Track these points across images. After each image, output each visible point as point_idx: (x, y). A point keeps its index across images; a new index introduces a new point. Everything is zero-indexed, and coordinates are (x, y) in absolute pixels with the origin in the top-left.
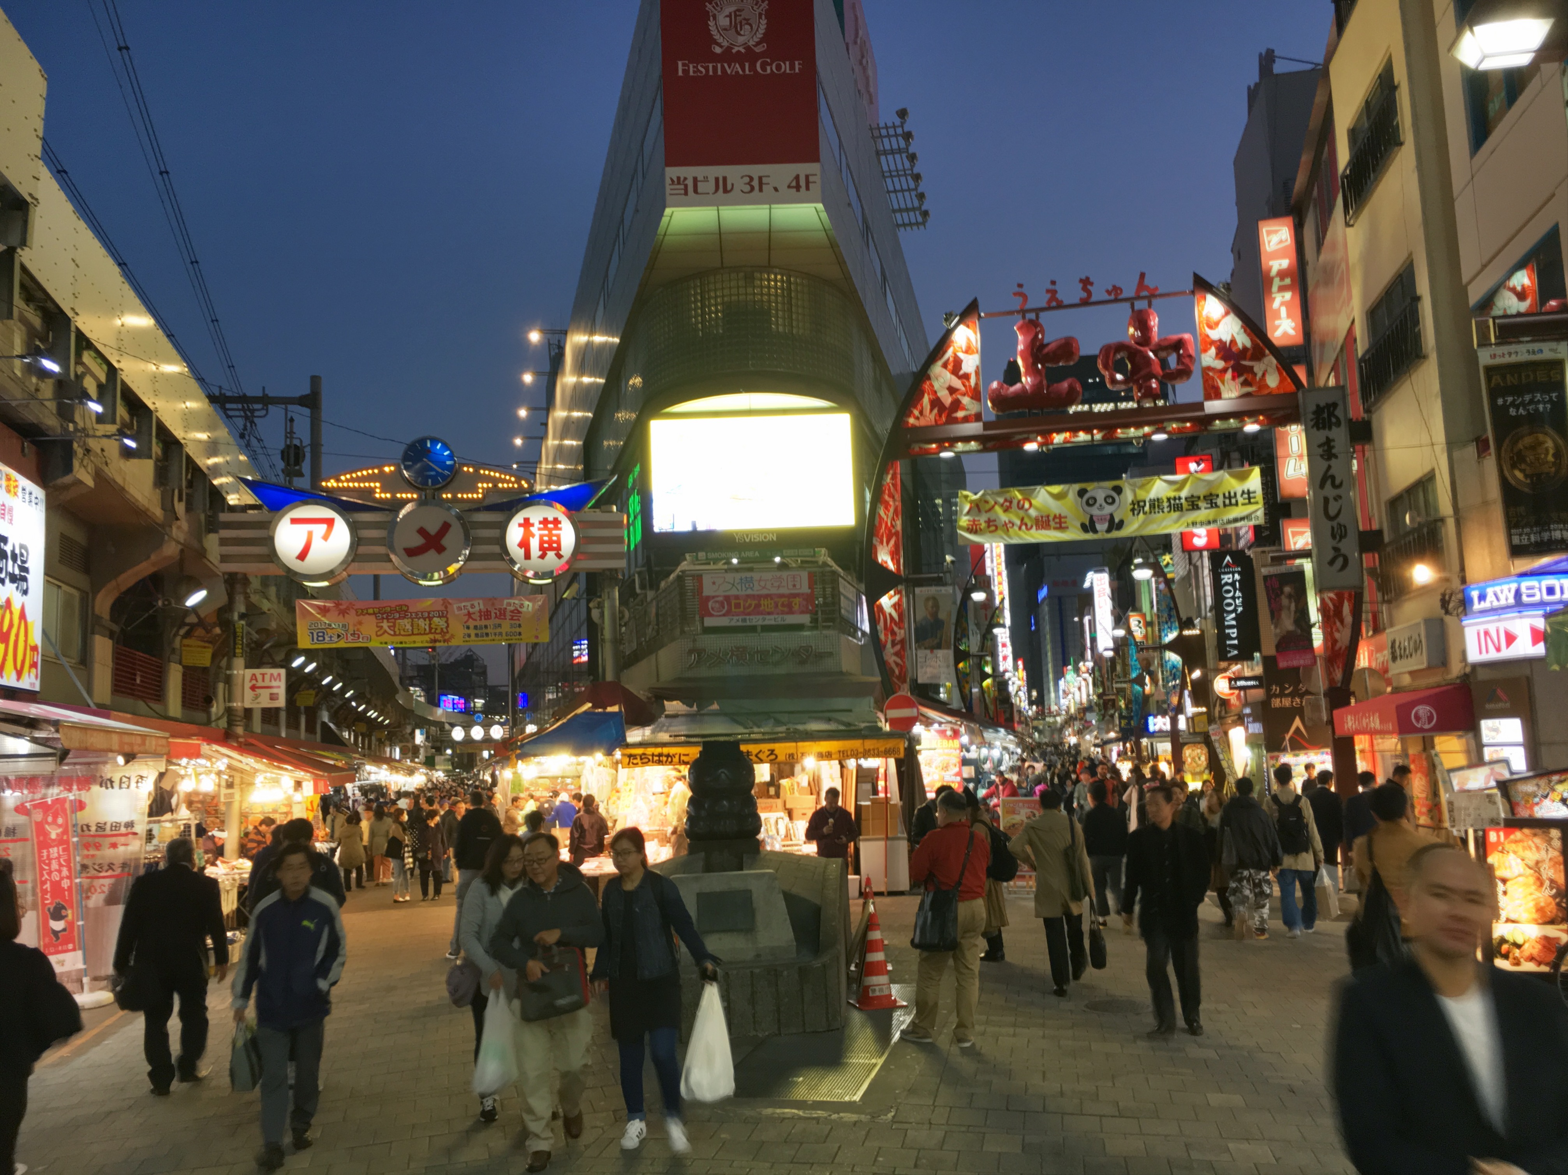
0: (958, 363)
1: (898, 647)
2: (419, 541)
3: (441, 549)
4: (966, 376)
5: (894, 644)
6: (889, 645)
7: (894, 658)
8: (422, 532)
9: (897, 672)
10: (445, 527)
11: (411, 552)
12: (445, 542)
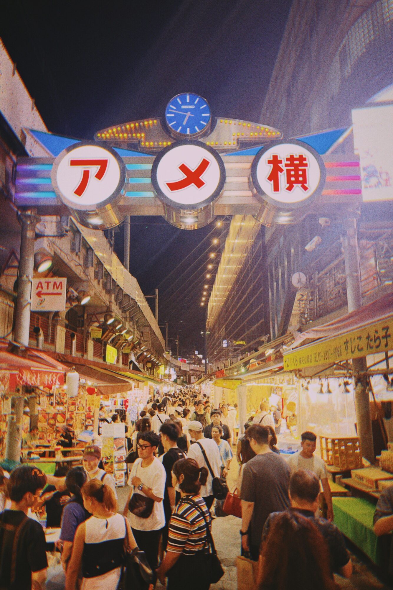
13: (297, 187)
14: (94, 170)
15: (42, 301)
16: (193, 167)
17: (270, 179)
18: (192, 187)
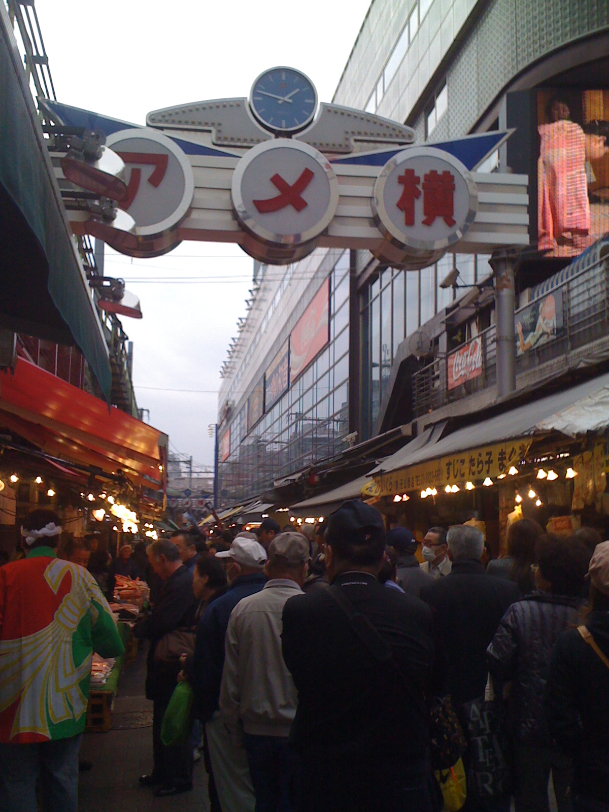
2: (272, 192)
3: (300, 205)
8: (277, 180)
10: (307, 177)
11: (263, 207)
12: (306, 196)
14: (147, 171)
17: (400, 206)
18: (289, 210)
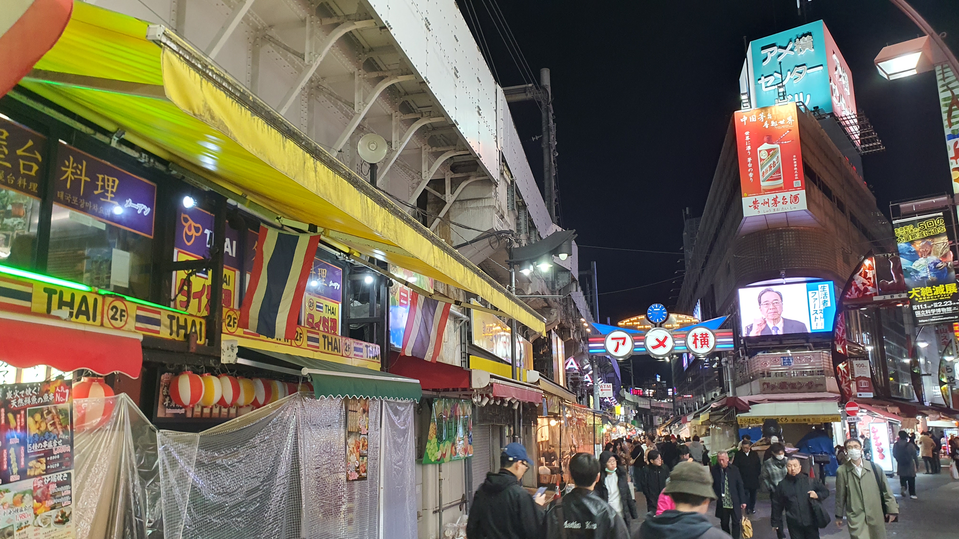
0: (866, 273)
1: (848, 383)
4: (870, 278)
5: (845, 383)
6: (844, 382)
7: (847, 388)
9: (848, 393)
13: (705, 347)
14: (621, 342)
15: (603, 393)
16: (661, 339)
17: (693, 343)
18: (662, 347)
